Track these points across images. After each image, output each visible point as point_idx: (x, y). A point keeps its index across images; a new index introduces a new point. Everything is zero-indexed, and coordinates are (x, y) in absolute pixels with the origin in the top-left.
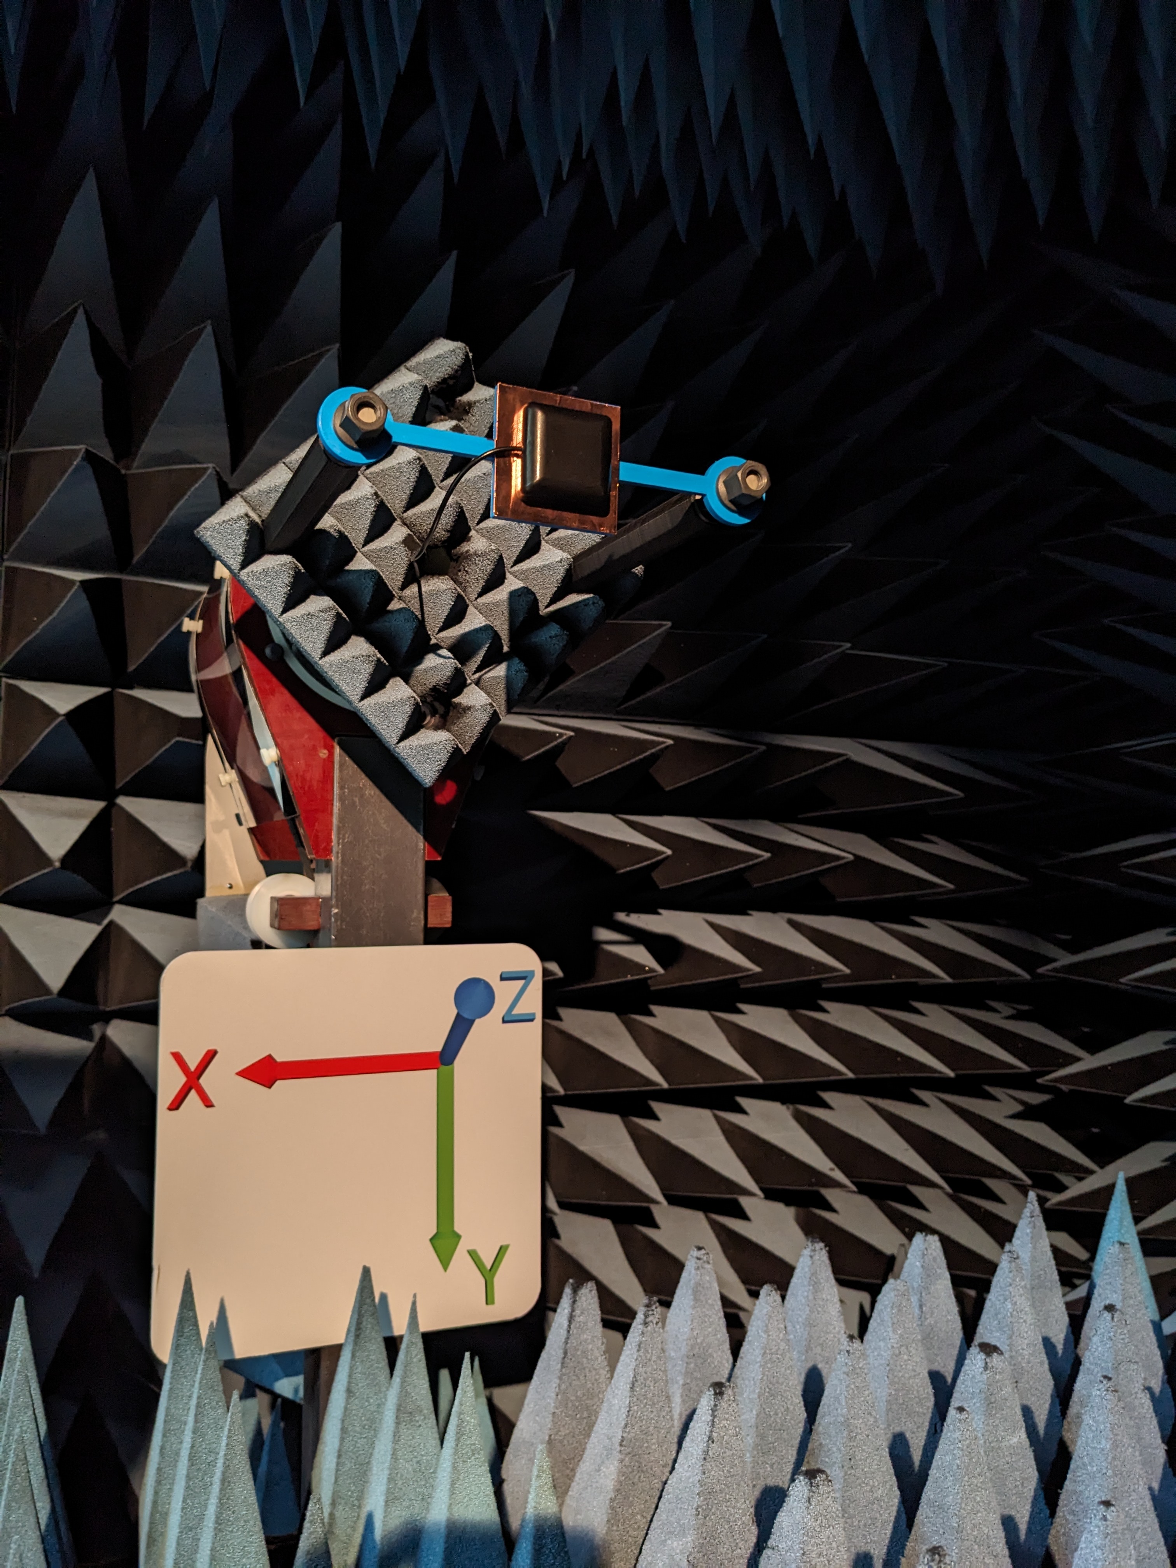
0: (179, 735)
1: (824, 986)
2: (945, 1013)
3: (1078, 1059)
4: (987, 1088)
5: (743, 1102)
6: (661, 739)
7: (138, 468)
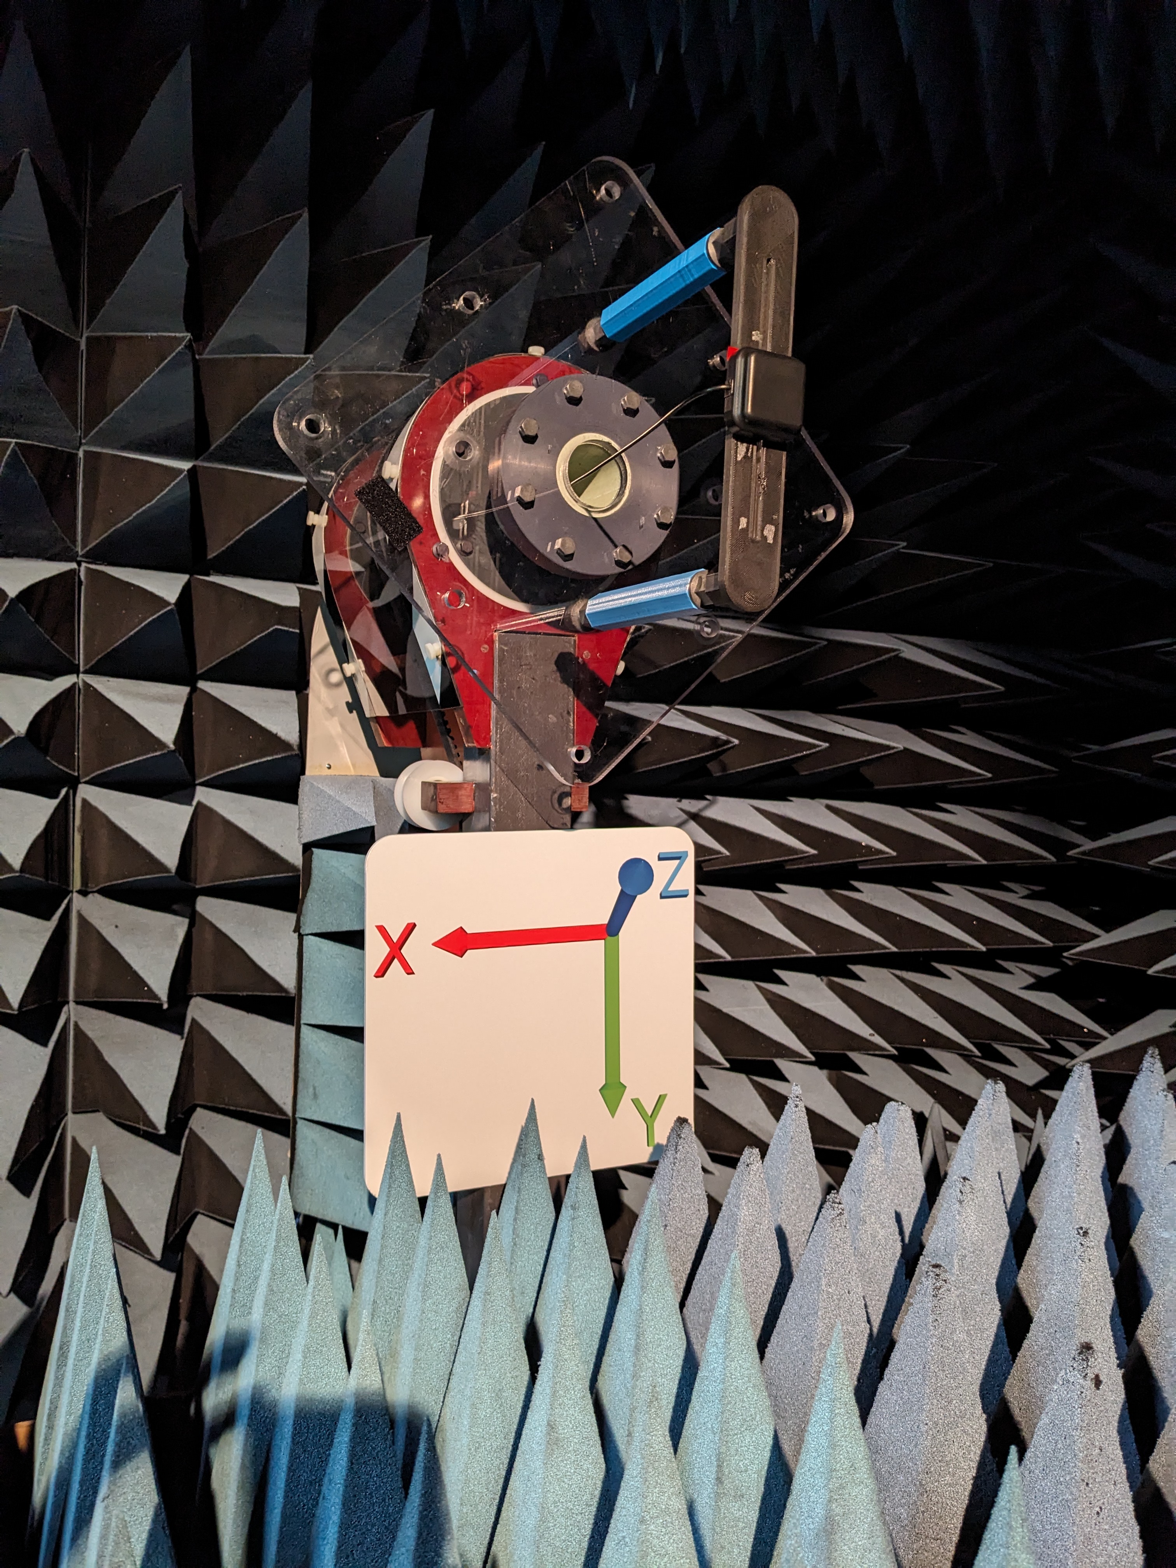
0: (278, 624)
1: (860, 867)
2: (966, 892)
3: (1094, 937)
4: (1000, 962)
5: (781, 974)
6: (732, 634)
7: (213, 352)
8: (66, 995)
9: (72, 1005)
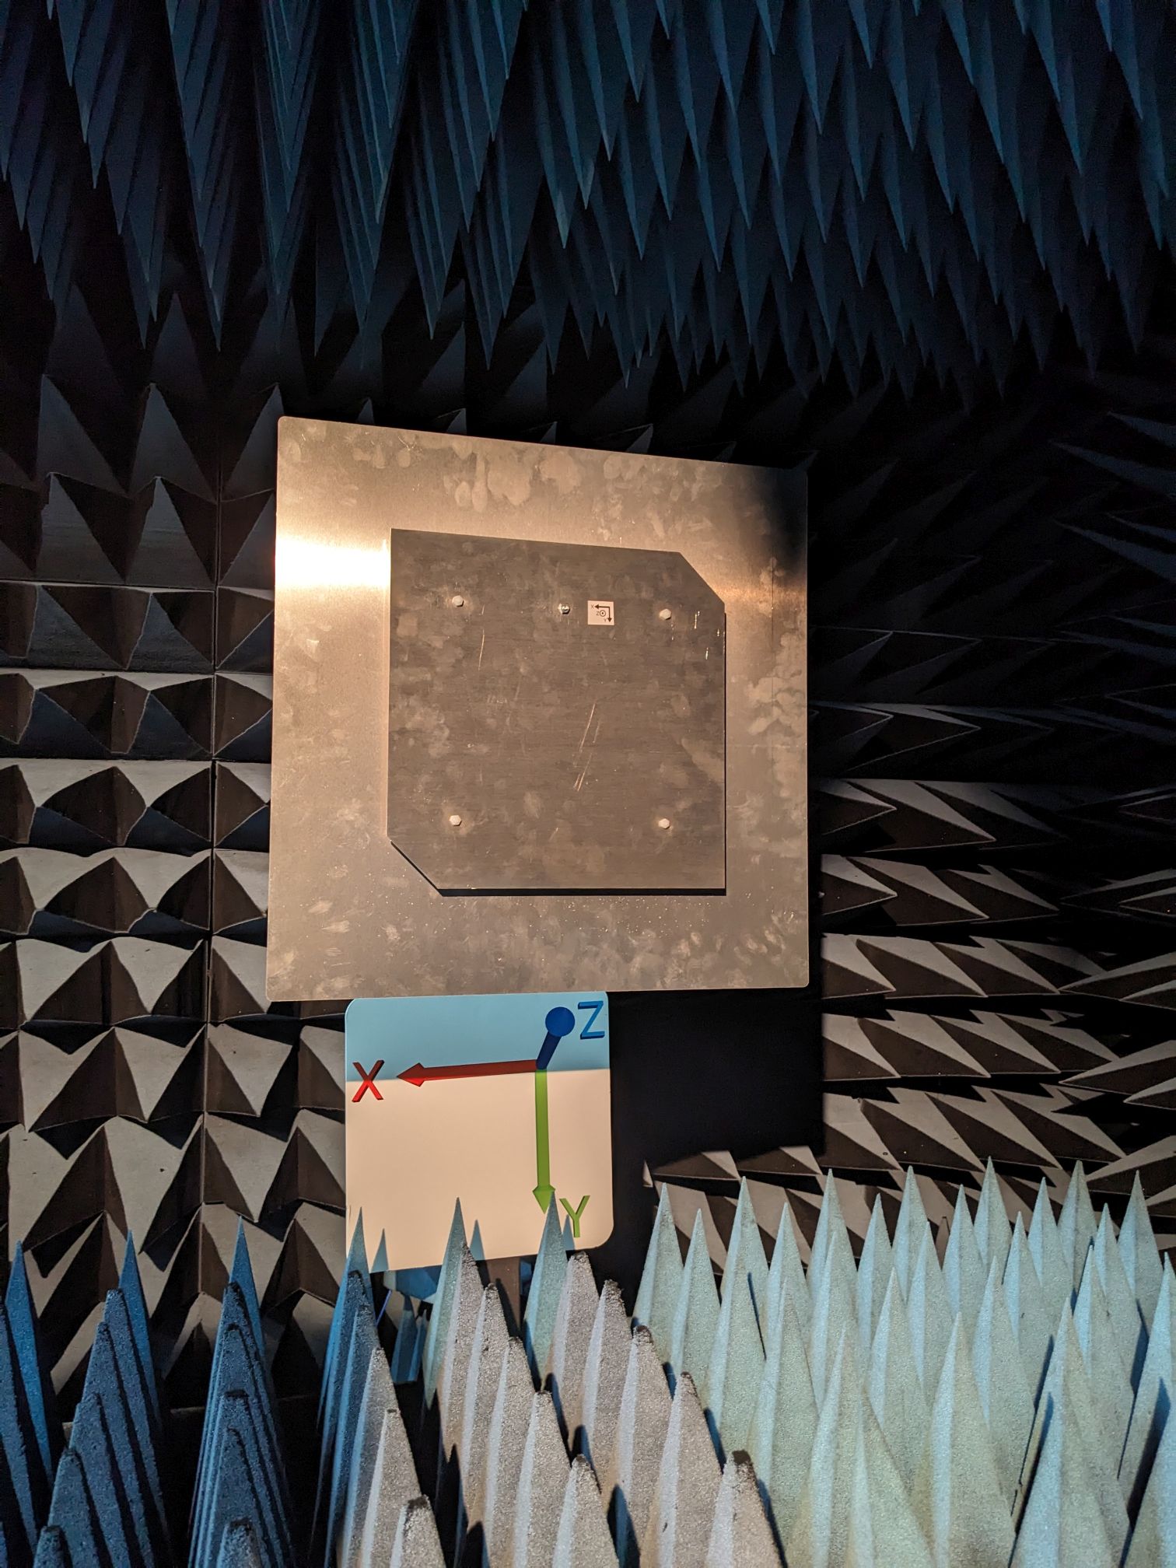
1: (883, 999)
2: (999, 1019)
3: (1106, 1061)
4: (1042, 1086)
8: (201, 1107)
9: (206, 1113)
